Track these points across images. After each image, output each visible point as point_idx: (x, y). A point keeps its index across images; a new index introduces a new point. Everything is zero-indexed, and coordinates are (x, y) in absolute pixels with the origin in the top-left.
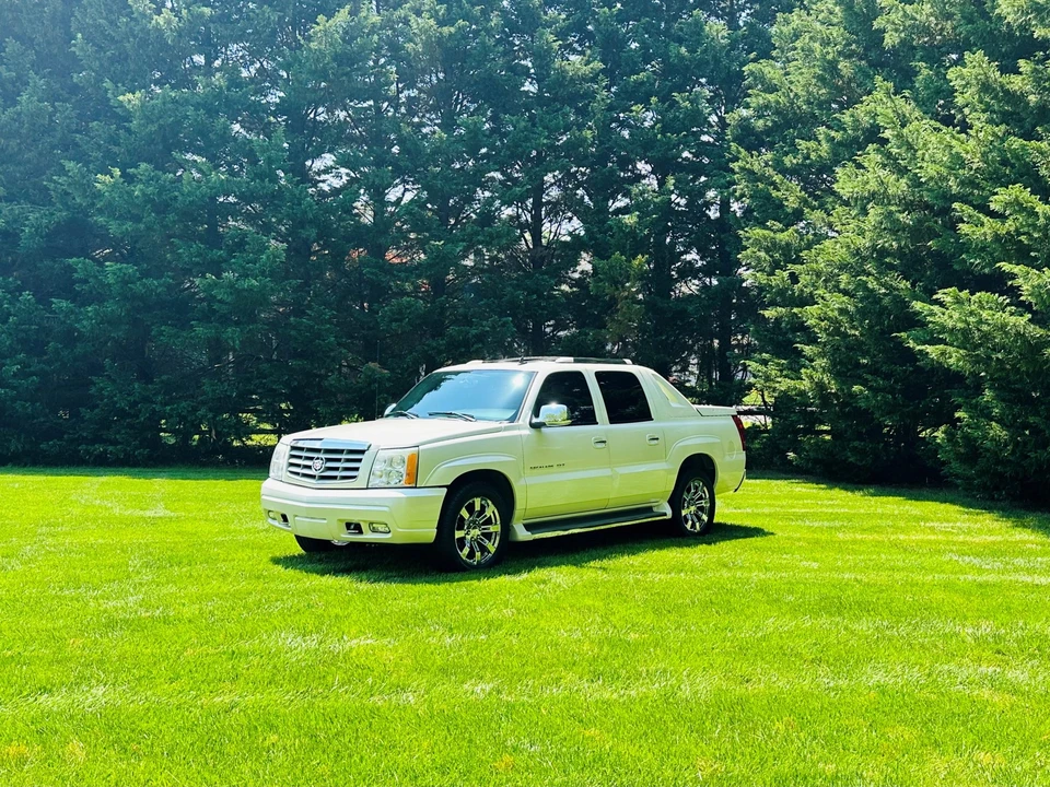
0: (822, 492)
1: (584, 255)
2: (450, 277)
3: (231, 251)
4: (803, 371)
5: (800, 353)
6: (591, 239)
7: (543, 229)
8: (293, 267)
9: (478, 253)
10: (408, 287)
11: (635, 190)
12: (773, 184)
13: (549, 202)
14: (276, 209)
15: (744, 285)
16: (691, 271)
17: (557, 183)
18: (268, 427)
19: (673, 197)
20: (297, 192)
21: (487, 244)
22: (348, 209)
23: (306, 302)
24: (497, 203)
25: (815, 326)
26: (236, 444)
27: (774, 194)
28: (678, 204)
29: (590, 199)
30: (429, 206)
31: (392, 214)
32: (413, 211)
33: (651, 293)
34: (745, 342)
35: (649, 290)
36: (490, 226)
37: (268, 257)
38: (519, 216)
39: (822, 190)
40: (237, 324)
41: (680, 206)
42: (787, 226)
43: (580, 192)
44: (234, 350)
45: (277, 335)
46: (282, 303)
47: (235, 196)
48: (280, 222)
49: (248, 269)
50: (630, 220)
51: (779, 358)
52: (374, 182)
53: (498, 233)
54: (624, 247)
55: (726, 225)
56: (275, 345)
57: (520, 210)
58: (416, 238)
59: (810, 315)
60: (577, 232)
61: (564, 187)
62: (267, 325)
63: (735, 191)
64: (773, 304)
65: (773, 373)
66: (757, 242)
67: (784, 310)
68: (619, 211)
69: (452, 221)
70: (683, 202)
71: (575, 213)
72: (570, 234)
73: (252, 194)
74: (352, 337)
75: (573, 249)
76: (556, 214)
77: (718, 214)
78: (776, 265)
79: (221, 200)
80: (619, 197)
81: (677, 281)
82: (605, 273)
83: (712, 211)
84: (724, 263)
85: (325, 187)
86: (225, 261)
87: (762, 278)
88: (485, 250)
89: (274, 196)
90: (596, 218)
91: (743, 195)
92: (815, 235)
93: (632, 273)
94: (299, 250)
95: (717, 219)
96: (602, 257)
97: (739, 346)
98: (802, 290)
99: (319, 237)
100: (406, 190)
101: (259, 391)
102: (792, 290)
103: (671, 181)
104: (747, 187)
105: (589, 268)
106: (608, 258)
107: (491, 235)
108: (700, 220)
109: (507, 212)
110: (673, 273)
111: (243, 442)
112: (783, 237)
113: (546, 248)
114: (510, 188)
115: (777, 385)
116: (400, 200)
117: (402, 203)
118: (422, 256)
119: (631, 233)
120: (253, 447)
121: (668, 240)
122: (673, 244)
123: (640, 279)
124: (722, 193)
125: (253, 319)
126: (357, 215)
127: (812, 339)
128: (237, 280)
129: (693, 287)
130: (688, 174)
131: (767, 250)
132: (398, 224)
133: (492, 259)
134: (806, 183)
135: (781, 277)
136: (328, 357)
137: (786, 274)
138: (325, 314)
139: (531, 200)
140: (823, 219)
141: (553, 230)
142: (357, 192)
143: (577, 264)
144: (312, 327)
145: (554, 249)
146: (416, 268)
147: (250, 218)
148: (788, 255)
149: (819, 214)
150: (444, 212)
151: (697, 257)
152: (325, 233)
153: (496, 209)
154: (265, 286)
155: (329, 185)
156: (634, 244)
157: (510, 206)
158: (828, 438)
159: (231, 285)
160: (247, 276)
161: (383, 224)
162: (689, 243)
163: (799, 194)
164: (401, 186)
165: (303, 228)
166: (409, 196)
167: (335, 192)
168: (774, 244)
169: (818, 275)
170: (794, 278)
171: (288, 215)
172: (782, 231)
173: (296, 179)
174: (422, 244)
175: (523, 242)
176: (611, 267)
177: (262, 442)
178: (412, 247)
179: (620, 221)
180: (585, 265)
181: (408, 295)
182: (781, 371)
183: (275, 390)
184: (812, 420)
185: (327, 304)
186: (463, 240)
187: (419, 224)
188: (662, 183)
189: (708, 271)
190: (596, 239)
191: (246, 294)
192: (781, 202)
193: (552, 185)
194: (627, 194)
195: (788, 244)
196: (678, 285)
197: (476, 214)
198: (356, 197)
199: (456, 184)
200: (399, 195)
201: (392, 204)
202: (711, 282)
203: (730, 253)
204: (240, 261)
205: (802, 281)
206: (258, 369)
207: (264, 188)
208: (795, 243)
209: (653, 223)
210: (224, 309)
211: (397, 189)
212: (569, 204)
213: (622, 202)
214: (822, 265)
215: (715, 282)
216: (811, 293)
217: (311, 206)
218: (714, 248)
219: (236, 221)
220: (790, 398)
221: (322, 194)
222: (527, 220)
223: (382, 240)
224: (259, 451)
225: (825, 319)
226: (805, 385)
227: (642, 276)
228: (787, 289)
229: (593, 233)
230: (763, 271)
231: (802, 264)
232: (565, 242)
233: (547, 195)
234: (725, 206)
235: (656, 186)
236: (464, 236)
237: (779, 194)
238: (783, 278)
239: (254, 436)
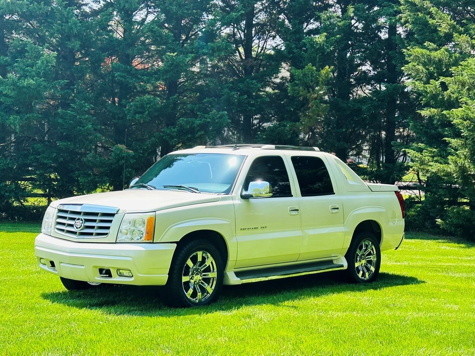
0: (462, 250)
1: (284, 65)
2: (182, 80)
3: (14, 58)
4: (450, 157)
5: (447, 144)
6: (289, 52)
7: (253, 44)
8: (62, 70)
9: (203, 62)
10: (149, 87)
11: (324, 16)
12: (430, 13)
13: (258, 24)
14: (49, 26)
15: (406, 90)
16: (365, 79)
17: (265, 9)
18: (40, 192)
19: (353, 22)
20: (65, 13)
21: (211, 55)
22: (104, 27)
23: (71, 98)
24: (219, 24)
25: (459, 124)
26: (15, 204)
27: (431, 21)
28: (356, 27)
29: (290, 22)
30: (166, 25)
31: (138, 31)
32: (154, 30)
33: (334, 95)
34: (405, 134)
35: (333, 92)
36: (212, 41)
37: (42, 62)
38: (234, 34)
39: (467, 19)
40: (18, 113)
41: (358, 29)
42: (440, 45)
43: (282, 16)
44: (16, 133)
45: (48, 122)
46: (53, 97)
47: (19, 15)
48: (52, 35)
49: (27, 71)
50: (319, 39)
51: (431, 146)
52: (124, 6)
53: (218, 47)
54: (315, 60)
55: (393, 43)
56: (46, 130)
57: (236, 30)
58: (156, 50)
59: (456, 115)
60: (279, 47)
61: (270, 13)
62: (41, 114)
63: (401, 18)
64: (427, 105)
65: (426, 158)
66: (417, 58)
67: (436, 110)
68: (311, 32)
69: (184, 37)
70: (360, 26)
71: (278, 32)
72: (274, 49)
73: (31, 14)
74: (105, 124)
75: (276, 61)
76: (264, 33)
77: (387, 36)
78: (431, 76)
79: (7, 17)
80: (312, 21)
81: (354, 86)
82: (300, 80)
83: (383, 34)
84: (391, 74)
85: (87, 9)
86: (10, 65)
87: (420, 86)
88: (208, 60)
89: (47, 16)
90: (294, 37)
91: (406, 22)
92: (461, 53)
93: (321, 79)
94: (66, 57)
95: (386, 40)
96: (298, 68)
97: (401, 136)
98: (450, 96)
99: (82, 47)
100: (148, 13)
101: (34, 164)
102: (443, 95)
103: (351, 10)
104: (410, 16)
105: (287, 74)
106: (303, 68)
107: (213, 49)
108: (373, 39)
109: (226, 31)
110: (352, 80)
111: (21, 203)
112: (437, 55)
113: (255, 59)
114: (228, 13)
115: (430, 168)
116: (144, 20)
117: (146, 23)
118: (160, 63)
119: (321, 49)
120: (29, 207)
121: (348, 55)
122: (352, 58)
123: (326, 85)
124: (390, 19)
125: (30, 109)
126: (111, 31)
127: (457, 134)
128: (19, 79)
129: (367, 91)
130: (365, 4)
131: (424, 64)
132: (142, 39)
133: (213, 67)
134: (455, 13)
135: (434, 85)
136: (87, 140)
137: (438, 83)
138: (85, 107)
139: (244, 22)
140: (467, 41)
141: (261, 45)
142: (111, 14)
143: (278, 72)
144: (75, 117)
145: (262, 60)
146: (156, 73)
147: (29, 32)
148: (441, 70)
149: (464, 37)
150: (178, 30)
151: (371, 68)
152: (86, 45)
153: (218, 29)
154: (39, 85)
155: (89, 7)
156: (323, 57)
157: (228, 26)
158: (467, 208)
159: (14, 84)
160: (26, 77)
161: (130, 39)
162: (365, 57)
163: (449, 22)
164: (145, 10)
165: (69, 40)
166: (151, 18)
167: (95, 13)
168: (430, 60)
169: (463, 85)
170: (444, 86)
171: (58, 31)
172: (436, 50)
173: (65, 3)
174: (160, 54)
175: (238, 54)
176: (305, 75)
177: (36, 203)
178: (153, 56)
179: (311, 40)
180: (285, 72)
181: (149, 93)
182: (433, 157)
183: (46, 164)
184: (455, 194)
185: (87, 100)
186: (192, 53)
187: (158, 39)
188: (344, 11)
189: (379, 79)
190: (293, 53)
191: (25, 90)
192: (436, 27)
193: (260, 11)
194: (318, 19)
195: (440, 60)
196: (355, 89)
197: (202, 32)
198: (110, 17)
199: (187, 9)
200: (143, 16)
201: (138, 23)
202: (380, 88)
203: (395, 66)
204: (21, 65)
205: (450, 89)
206: (33, 148)
207: (40, 9)
208: (446, 60)
209: (338, 42)
210: (9, 101)
211: (141, 12)
212: (273, 26)
213: (313, 25)
214: (467, 77)
215: (383, 88)
216: (457, 98)
217: (75, 24)
218: (383, 61)
219: (19, 34)
220: (439, 178)
221: (85, 15)
222: (241, 37)
223: (129, 52)
224: (33, 210)
225: (467, 119)
226: (451, 168)
227: (328, 82)
228: (438, 95)
229: (291, 48)
230: (421, 80)
231: (451, 76)
232: (270, 55)
233: (257, 18)
234: (392, 30)
235: (339, 13)
236: (192, 49)
237: (434, 21)
238: (436, 86)
239: (29, 199)
